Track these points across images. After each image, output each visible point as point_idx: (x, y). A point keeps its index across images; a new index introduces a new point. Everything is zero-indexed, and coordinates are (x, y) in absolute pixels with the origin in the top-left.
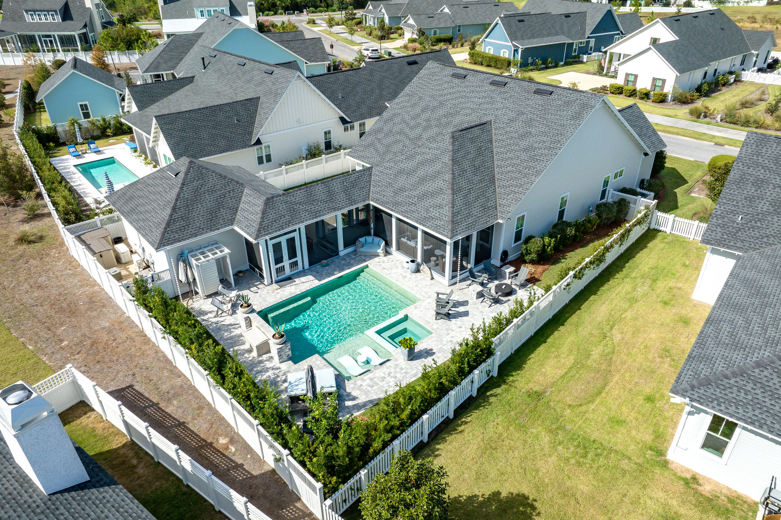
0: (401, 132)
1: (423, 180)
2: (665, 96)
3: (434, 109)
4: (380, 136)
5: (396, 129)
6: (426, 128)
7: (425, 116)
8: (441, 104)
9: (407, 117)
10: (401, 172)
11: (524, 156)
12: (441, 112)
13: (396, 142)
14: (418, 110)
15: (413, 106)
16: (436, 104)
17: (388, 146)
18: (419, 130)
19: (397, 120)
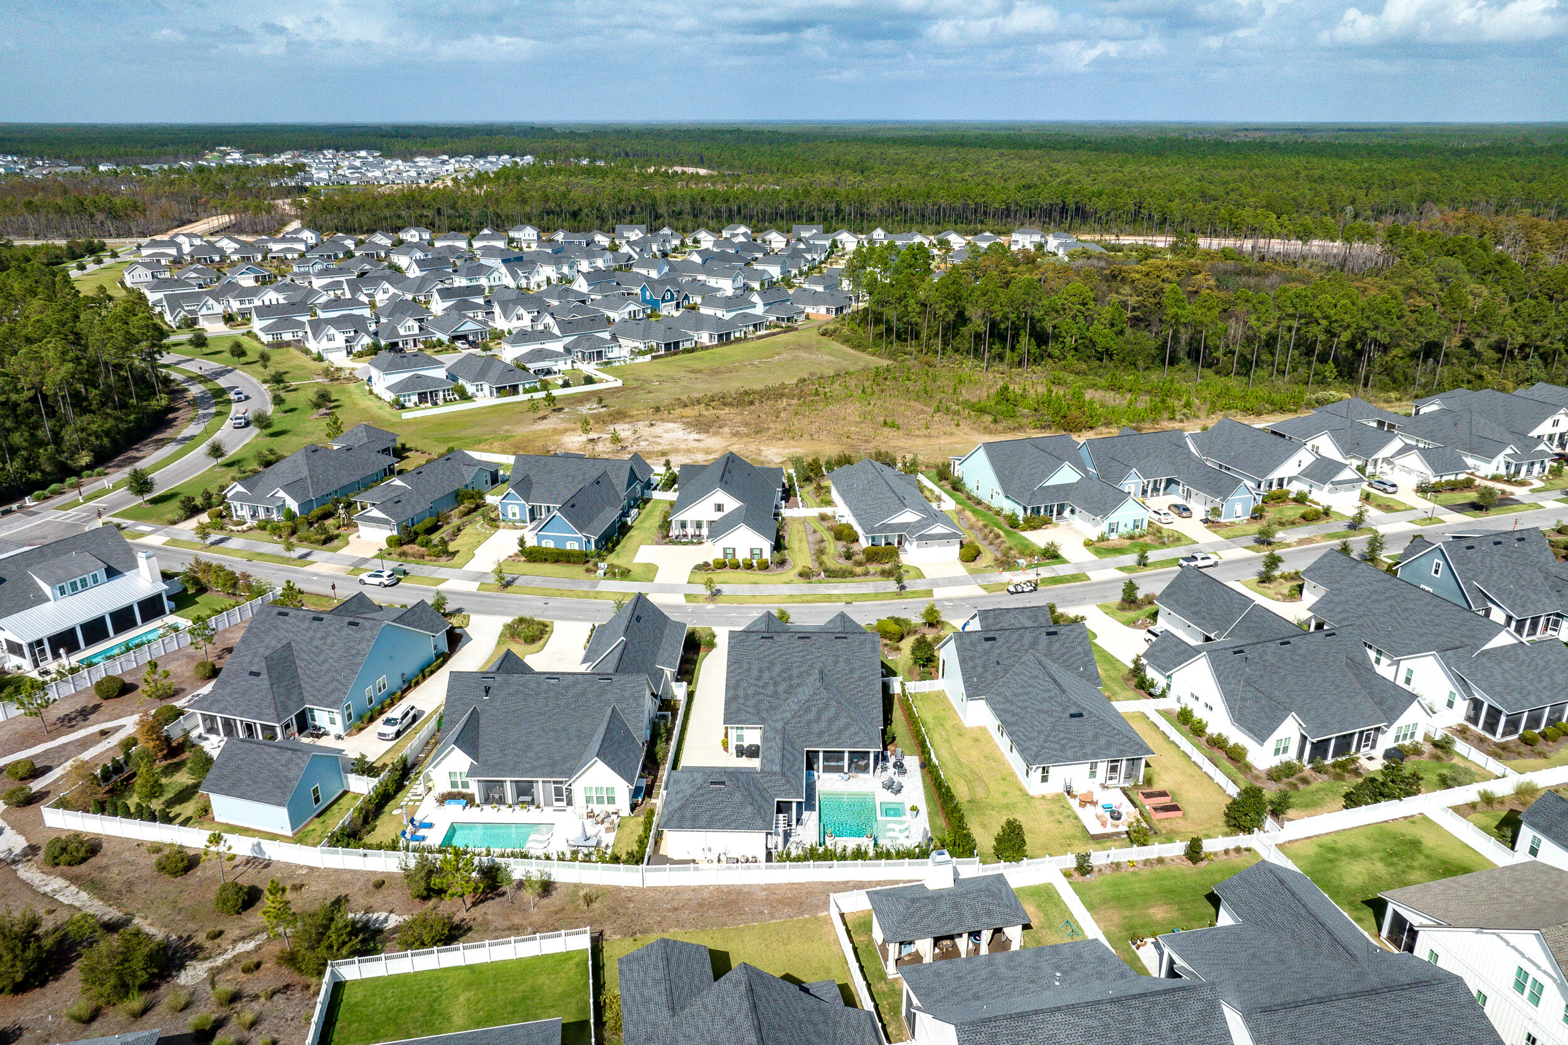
0: (757, 693)
1: (831, 721)
2: (766, 562)
3: (768, 669)
4: (742, 701)
5: (750, 691)
6: (776, 684)
7: (766, 675)
8: (772, 663)
9: (752, 681)
10: (809, 723)
11: (862, 684)
12: (777, 669)
13: (760, 701)
14: (755, 673)
15: (749, 670)
16: (767, 664)
17: (756, 706)
18: (771, 688)
19: (744, 684)
